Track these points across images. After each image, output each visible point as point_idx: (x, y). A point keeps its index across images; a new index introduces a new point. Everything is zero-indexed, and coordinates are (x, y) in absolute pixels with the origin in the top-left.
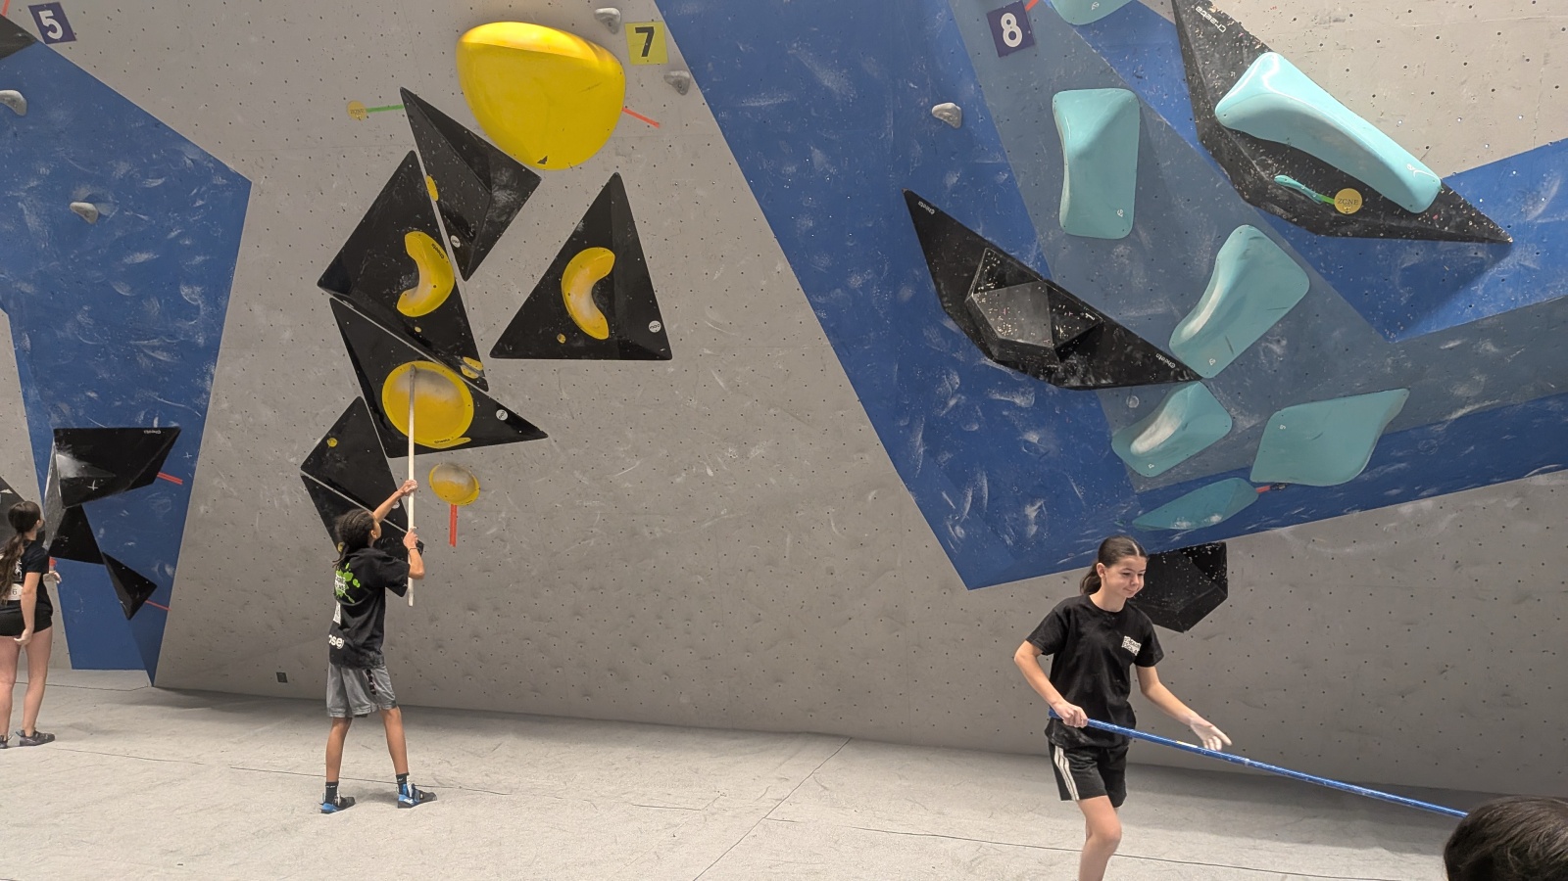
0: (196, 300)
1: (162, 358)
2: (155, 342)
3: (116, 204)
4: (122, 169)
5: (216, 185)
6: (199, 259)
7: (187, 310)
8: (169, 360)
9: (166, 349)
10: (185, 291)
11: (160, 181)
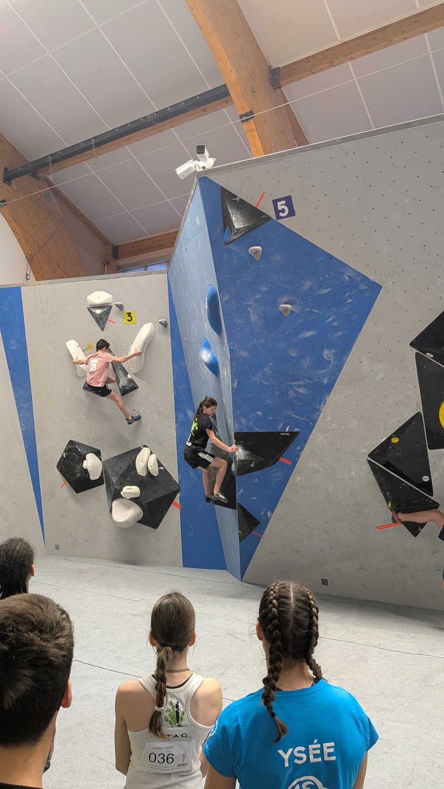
0: (330, 358)
1: (301, 392)
2: (301, 383)
3: (300, 305)
4: (308, 284)
5: (361, 289)
6: (339, 333)
7: (323, 363)
8: (305, 393)
9: (304, 386)
10: (326, 353)
11: (328, 290)
